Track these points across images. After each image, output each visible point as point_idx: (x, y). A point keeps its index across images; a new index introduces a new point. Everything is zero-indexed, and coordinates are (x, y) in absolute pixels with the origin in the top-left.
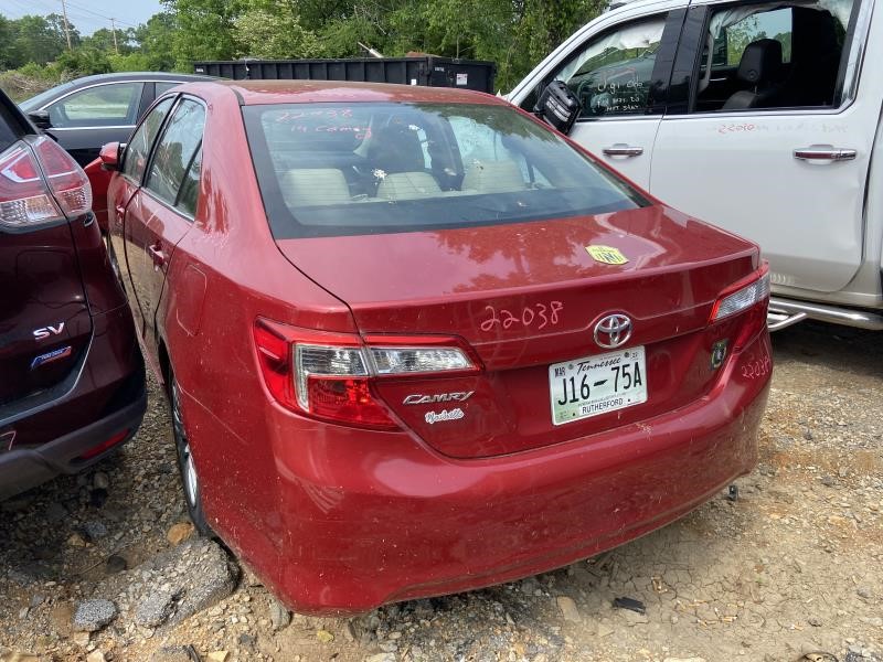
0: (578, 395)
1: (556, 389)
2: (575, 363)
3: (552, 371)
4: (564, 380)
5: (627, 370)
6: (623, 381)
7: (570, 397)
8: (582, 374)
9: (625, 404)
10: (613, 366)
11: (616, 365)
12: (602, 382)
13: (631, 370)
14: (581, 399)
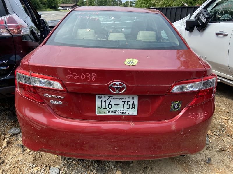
0: (107, 106)
1: (98, 103)
2: (107, 96)
3: (97, 97)
4: (102, 101)
5: (129, 103)
6: (126, 106)
7: (103, 107)
8: (109, 100)
9: (127, 114)
10: (123, 100)
11: (124, 100)
12: (118, 105)
13: (131, 103)
14: (108, 108)
